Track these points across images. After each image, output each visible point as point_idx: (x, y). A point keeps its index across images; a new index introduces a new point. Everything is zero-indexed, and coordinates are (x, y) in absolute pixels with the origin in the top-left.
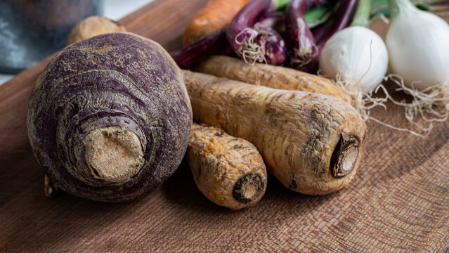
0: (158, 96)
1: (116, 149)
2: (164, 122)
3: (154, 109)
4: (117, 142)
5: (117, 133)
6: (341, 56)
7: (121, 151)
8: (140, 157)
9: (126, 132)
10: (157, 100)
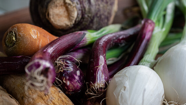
0: (99, 5)
1: (64, 12)
2: (94, 17)
3: (93, 9)
4: (67, 9)
5: (69, 4)
6: (122, 91)
7: (66, 14)
8: (72, 23)
9: (74, 7)
10: (97, 7)
